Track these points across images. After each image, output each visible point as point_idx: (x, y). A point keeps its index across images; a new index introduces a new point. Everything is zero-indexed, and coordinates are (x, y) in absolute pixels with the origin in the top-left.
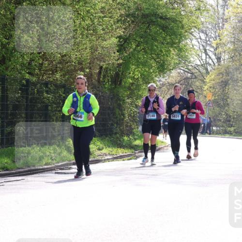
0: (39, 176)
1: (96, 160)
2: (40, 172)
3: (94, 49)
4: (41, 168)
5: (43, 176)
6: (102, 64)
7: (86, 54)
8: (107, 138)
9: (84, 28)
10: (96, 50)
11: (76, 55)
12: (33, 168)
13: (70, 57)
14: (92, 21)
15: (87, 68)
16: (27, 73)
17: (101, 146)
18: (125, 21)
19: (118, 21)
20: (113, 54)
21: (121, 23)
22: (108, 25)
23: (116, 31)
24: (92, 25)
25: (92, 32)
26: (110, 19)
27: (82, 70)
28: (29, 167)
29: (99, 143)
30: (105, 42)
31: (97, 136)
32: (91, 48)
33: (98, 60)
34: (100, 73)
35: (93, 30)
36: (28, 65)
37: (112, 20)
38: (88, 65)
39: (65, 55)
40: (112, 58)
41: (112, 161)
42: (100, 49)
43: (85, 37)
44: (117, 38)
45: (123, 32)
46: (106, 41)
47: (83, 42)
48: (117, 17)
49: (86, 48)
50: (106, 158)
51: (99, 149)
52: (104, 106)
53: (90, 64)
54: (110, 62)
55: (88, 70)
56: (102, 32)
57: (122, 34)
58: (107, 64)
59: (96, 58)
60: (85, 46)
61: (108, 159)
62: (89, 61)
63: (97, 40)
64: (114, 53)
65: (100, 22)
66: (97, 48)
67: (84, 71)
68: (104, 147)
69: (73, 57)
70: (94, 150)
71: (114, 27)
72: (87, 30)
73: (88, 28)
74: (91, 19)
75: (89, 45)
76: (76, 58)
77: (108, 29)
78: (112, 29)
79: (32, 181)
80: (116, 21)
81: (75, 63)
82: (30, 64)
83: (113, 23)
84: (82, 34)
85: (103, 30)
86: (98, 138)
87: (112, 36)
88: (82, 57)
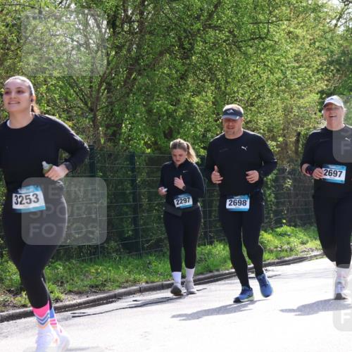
0: (225, 284)
1: (299, 258)
2: (225, 278)
3: (287, 110)
4: (227, 272)
5: (231, 284)
6: (299, 129)
7: (278, 117)
8: (313, 228)
9: (273, 83)
10: (291, 112)
11: (265, 120)
12: (216, 273)
13: (256, 123)
14: (284, 74)
15: (279, 136)
16: (202, 148)
17: (305, 238)
18: (327, 71)
19: (318, 71)
20: (314, 116)
21: (322, 74)
22: (305, 77)
23: (316, 85)
24: (283, 79)
25: (284, 87)
26: (307, 69)
27: (274, 138)
28: (211, 271)
29: (302, 235)
30: (302, 100)
31: (299, 226)
32: (285, 109)
33: (294, 124)
34: (297, 141)
35: (285, 86)
36: (203, 137)
37: (310, 70)
38: (281, 132)
39: (250, 121)
40: (312, 120)
41: (320, 258)
42: (295, 111)
43: (275, 95)
44: (317, 94)
45: (326, 85)
46: (303, 98)
47: (274, 102)
48: (316, 66)
49: (277, 110)
50: (313, 254)
51: (303, 243)
52: (306, 185)
53: (283, 130)
54: (310, 126)
55: (281, 139)
56: (297, 87)
57: (325, 87)
58: (306, 129)
59: (292, 122)
60: (276, 107)
61: (315, 256)
62: (282, 127)
63: (291, 98)
64: (315, 113)
65: (294, 74)
66: (292, 108)
67: (276, 141)
68: (309, 240)
69: (261, 122)
70: (296, 244)
71: (313, 79)
72: (278, 86)
73: (278, 83)
74: (282, 70)
75: (281, 106)
76: (265, 124)
77: (305, 83)
78: (311, 83)
79: (216, 291)
80: (315, 71)
81: (263, 130)
82: (204, 136)
83: (311, 74)
84: (271, 92)
85: (299, 84)
86: (300, 229)
87: (311, 91)
88: (272, 121)
